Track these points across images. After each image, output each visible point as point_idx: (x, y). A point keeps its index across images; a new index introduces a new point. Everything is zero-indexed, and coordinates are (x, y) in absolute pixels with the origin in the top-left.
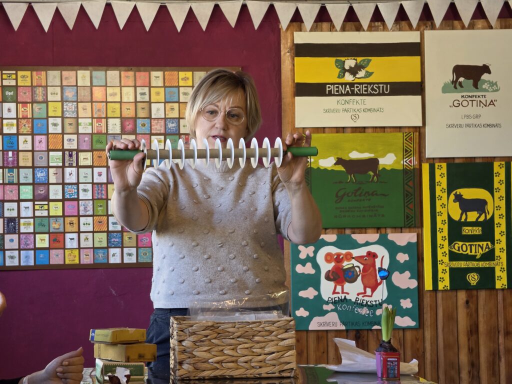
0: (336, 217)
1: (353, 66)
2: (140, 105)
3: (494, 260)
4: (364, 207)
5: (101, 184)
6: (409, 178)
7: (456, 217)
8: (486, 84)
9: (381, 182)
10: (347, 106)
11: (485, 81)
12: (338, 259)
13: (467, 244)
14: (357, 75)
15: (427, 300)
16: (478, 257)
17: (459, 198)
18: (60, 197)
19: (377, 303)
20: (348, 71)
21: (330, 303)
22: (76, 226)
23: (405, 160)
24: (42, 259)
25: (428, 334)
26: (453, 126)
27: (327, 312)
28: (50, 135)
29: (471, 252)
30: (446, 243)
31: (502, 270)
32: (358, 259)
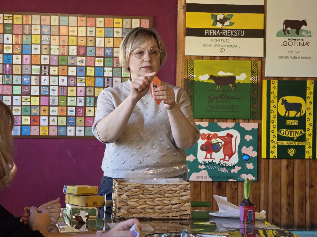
0: (208, 111)
1: (222, 19)
2: (89, 39)
3: (305, 141)
4: (226, 106)
5: (64, 86)
6: (254, 89)
7: (282, 114)
8: (304, 32)
9: (237, 91)
10: (217, 43)
11: (303, 30)
12: (209, 138)
13: (289, 130)
14: (224, 24)
15: (263, 165)
16: (295, 139)
17: (284, 102)
18: (38, 94)
19: (232, 165)
20: (219, 21)
21: (203, 164)
22: (47, 112)
23: (252, 78)
24: (26, 132)
25: (263, 185)
26: (282, 57)
27: (201, 170)
28: (32, 55)
29: (291, 135)
30: (276, 130)
31: (310, 147)
32: (221, 138)
